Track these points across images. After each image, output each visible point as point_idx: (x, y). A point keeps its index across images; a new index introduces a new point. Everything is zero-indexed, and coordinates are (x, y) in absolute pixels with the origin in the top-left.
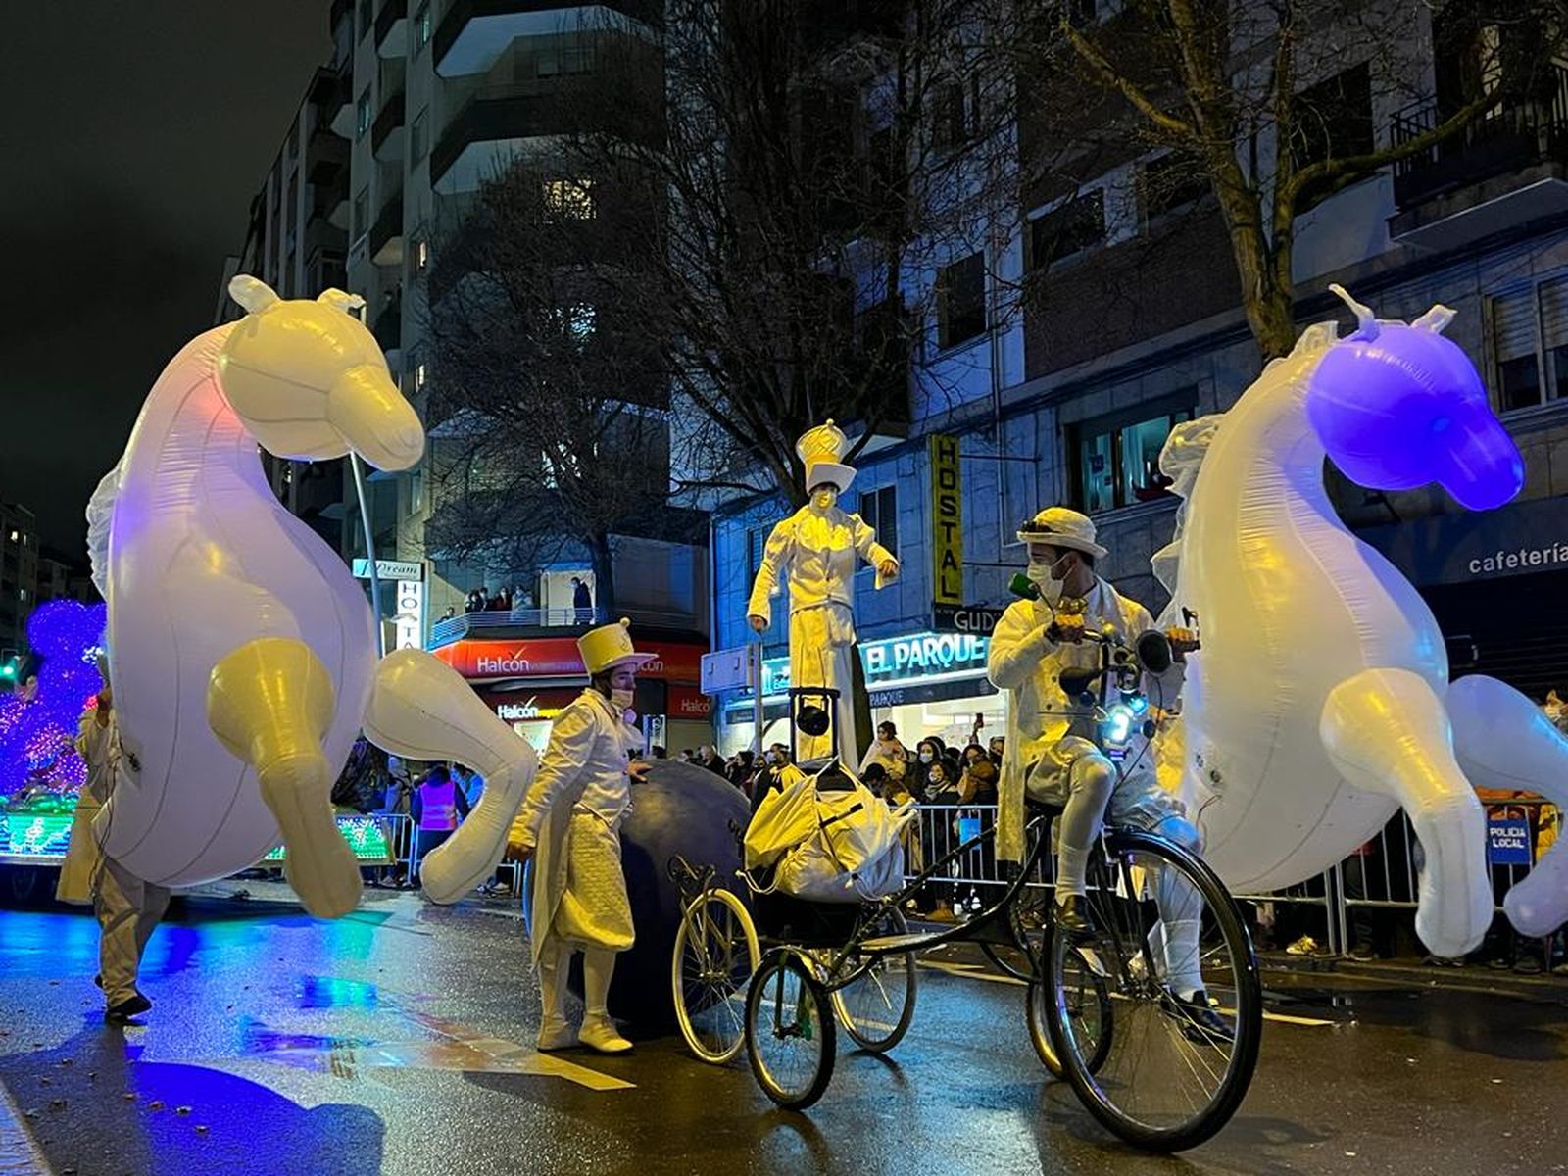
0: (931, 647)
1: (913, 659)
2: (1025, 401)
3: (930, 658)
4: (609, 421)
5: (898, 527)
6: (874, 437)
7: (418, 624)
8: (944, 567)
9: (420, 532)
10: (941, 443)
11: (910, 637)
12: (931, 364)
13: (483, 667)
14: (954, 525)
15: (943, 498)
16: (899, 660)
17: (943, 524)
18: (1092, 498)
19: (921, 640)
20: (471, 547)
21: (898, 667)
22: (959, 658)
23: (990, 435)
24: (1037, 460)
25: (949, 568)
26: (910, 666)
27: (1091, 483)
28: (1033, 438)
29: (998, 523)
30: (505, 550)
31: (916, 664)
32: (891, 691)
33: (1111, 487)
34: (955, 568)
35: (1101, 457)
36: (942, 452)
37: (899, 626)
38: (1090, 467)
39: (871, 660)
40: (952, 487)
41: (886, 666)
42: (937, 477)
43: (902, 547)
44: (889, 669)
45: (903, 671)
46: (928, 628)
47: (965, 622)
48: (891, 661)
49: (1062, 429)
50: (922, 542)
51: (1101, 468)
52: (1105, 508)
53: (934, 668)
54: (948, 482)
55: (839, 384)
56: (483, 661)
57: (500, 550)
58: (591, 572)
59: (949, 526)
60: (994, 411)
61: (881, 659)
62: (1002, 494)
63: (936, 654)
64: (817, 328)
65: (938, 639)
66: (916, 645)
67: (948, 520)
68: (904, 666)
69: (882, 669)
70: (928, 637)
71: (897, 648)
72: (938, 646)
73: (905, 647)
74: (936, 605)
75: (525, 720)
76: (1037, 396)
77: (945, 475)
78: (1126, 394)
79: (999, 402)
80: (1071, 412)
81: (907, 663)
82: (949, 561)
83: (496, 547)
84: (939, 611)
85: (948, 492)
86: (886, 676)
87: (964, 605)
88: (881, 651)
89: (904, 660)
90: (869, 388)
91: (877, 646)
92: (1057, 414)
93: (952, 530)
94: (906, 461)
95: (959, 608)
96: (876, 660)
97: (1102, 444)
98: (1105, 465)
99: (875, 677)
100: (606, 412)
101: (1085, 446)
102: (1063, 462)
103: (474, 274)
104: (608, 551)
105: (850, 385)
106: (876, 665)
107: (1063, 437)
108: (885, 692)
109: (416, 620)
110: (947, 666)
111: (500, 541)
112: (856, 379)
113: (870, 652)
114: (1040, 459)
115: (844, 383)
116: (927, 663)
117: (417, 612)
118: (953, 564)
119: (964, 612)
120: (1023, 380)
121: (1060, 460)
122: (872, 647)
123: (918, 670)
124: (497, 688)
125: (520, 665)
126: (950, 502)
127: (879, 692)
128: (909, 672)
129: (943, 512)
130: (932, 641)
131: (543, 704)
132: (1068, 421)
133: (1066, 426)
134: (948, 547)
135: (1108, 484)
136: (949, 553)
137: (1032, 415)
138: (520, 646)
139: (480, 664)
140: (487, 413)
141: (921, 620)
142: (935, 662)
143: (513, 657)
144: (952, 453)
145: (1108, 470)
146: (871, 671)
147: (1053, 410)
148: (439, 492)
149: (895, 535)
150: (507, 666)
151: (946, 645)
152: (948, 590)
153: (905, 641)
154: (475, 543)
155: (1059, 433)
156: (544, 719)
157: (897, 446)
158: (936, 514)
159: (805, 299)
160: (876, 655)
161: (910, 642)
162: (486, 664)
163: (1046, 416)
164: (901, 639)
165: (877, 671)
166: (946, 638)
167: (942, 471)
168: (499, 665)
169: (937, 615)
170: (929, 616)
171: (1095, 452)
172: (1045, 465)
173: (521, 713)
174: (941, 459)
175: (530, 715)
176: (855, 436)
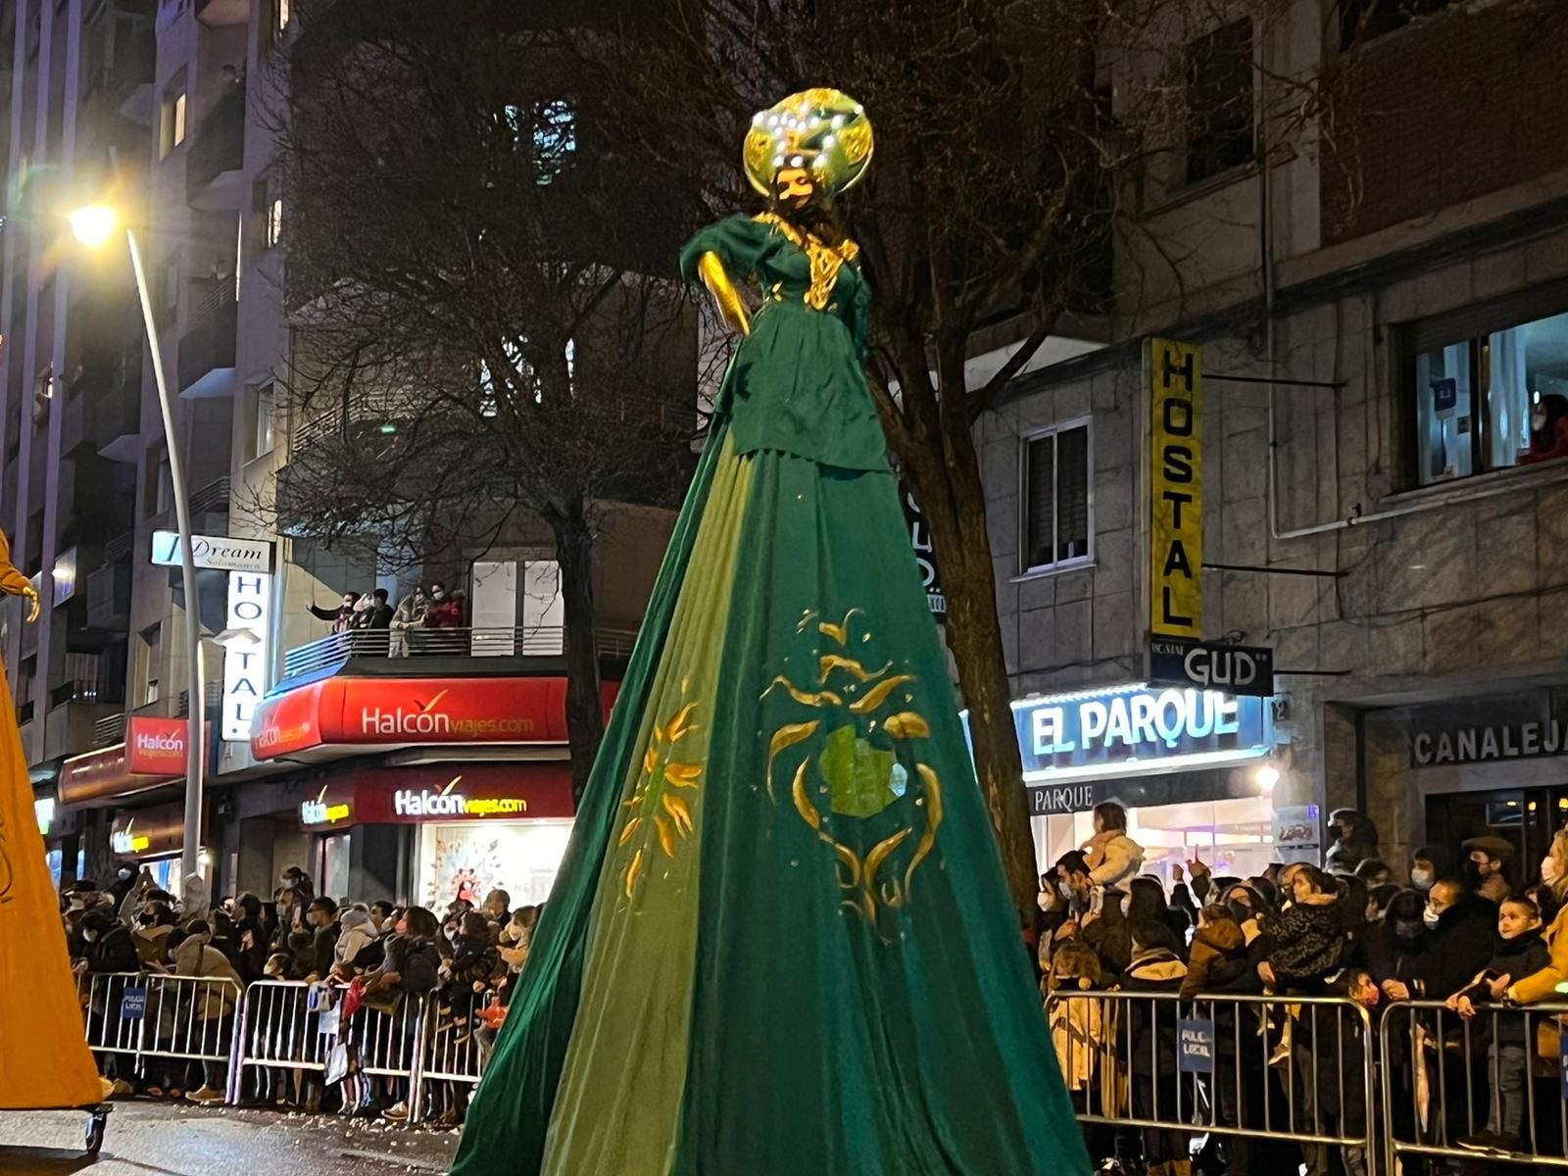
0: (1144, 710)
1: (1112, 732)
2: (1315, 283)
3: (1142, 730)
4: (591, 307)
5: (1090, 500)
6: (1048, 340)
7: (261, 649)
8: (1167, 572)
9: (269, 491)
10: (1167, 355)
11: (1109, 691)
12: (1149, 216)
13: (371, 725)
14: (1188, 498)
15: (1169, 450)
16: (1088, 733)
17: (1168, 495)
18: (1434, 458)
19: (1127, 698)
20: (352, 517)
21: (1086, 745)
22: (1194, 732)
23: (1257, 340)
24: (1337, 386)
25: (1177, 575)
26: (1108, 743)
27: (1434, 427)
28: (1332, 345)
29: (1267, 496)
30: (410, 523)
31: (1118, 740)
32: (1072, 786)
33: (1468, 435)
34: (1188, 574)
35: (1452, 382)
36: (1169, 369)
37: (1089, 673)
38: (1432, 399)
39: (1039, 731)
40: (1186, 431)
41: (1064, 742)
42: (1159, 412)
43: (1097, 534)
44: (1070, 746)
45: (1095, 750)
46: (1137, 677)
47: (1205, 669)
48: (1073, 731)
49: (1385, 332)
50: (1132, 527)
51: (1451, 403)
52: (1456, 473)
53: (1148, 748)
54: (1178, 422)
55: (987, 248)
56: (371, 714)
57: (402, 522)
58: (555, 564)
59: (1179, 499)
60: (1264, 300)
61: (1057, 730)
62: (1275, 444)
63: (1153, 724)
64: (949, 152)
65: (1157, 697)
66: (1118, 705)
67: (1177, 488)
68: (1097, 742)
69: (1059, 746)
70: (1140, 693)
71: (1085, 711)
72: (1156, 710)
73: (1099, 709)
74: (1153, 638)
75: (441, 817)
76: (1342, 273)
77: (1174, 409)
78: (1495, 274)
79: (1274, 284)
80: (1401, 302)
81: (1104, 735)
82: (1177, 561)
83: (394, 518)
84: (1158, 648)
85: (1178, 440)
86: (1064, 759)
87: (1203, 639)
88: (1057, 715)
89: (1097, 732)
90: (1040, 257)
91: (1053, 706)
92: (1377, 305)
93: (1184, 505)
94: (1104, 384)
95: (1190, 643)
96: (1047, 731)
97: (1453, 361)
98: (1459, 396)
99: (1045, 761)
100: (584, 288)
101: (1424, 363)
102: (1385, 391)
103: (363, 46)
104: (585, 530)
105: (1004, 251)
106: (1048, 740)
107: (1385, 346)
108: (1062, 787)
109: (257, 640)
110: (1171, 744)
111: (399, 509)
112: (1017, 241)
113: (1038, 716)
114: (1344, 384)
115: (996, 249)
116: (1137, 739)
117: (260, 627)
118: (1184, 566)
119: (1204, 652)
120: (1316, 244)
121: (1378, 389)
122: (1044, 706)
123: (1120, 750)
124: (394, 762)
125: (434, 722)
126: (1182, 458)
127: (1051, 788)
128: (1105, 753)
129: (1169, 475)
130: (1146, 700)
131: (472, 791)
132: (1396, 318)
133: (1391, 326)
134: (1176, 535)
135: (1461, 431)
136: (1177, 547)
137: (1329, 308)
138: (438, 689)
139: (365, 719)
140: (380, 287)
141: (1127, 662)
142: (1151, 737)
143: (423, 708)
144: (1187, 372)
145: (1463, 407)
146: (1039, 749)
147: (1369, 299)
148: (301, 423)
149: (1086, 511)
150: (412, 724)
151: (1170, 709)
152: (1173, 613)
153: (1099, 699)
154: (358, 511)
155: (1378, 340)
156: (475, 816)
157: (1092, 355)
158: (1159, 478)
159: (927, 100)
160: (1048, 722)
161: (1107, 701)
162: (376, 719)
163: (1357, 311)
164: (1093, 693)
165: (1048, 750)
166: (1171, 695)
167: (1168, 404)
168: (398, 721)
169: (1154, 656)
170: (1141, 657)
171: (1443, 374)
172: (1352, 394)
173: (434, 805)
174: (1167, 383)
175: (451, 808)
176: (1017, 339)
